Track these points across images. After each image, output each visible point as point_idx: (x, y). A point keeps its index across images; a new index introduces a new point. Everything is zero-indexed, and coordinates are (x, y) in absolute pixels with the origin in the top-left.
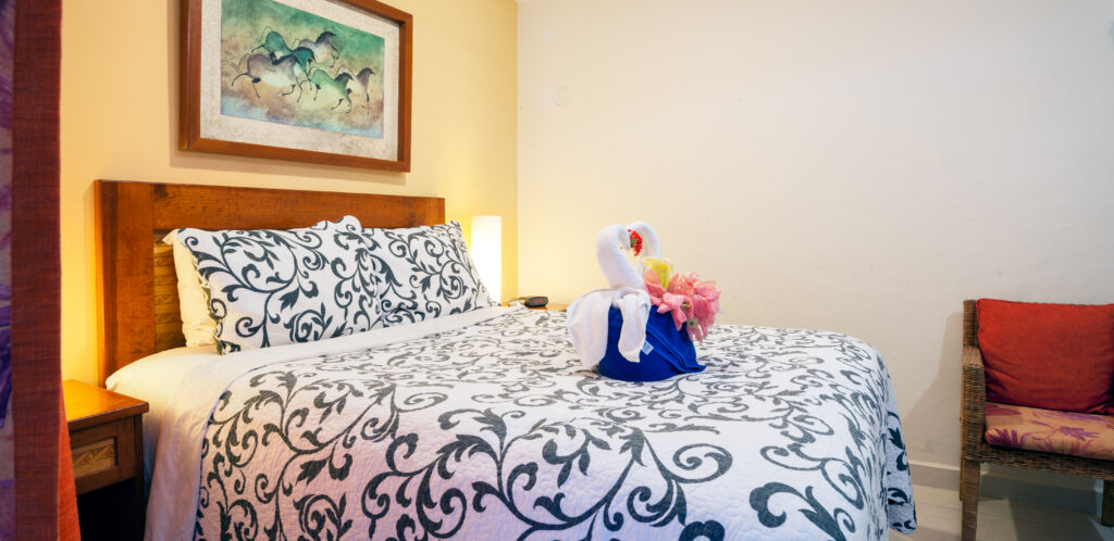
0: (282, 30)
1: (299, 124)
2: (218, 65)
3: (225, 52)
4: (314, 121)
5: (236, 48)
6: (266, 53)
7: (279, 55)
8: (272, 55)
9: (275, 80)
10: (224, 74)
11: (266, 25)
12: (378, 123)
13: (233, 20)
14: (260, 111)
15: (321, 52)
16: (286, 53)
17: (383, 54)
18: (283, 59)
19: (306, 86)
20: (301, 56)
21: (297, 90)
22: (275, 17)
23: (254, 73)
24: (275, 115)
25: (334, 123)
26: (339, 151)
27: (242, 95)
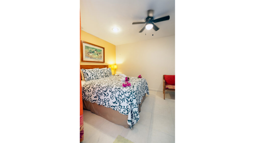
0: (91, 50)
1: (93, 59)
3: (86, 52)
4: (95, 58)
6: (90, 52)
9: (91, 54)
10: (86, 54)
11: (90, 49)
12: (101, 58)
13: (86, 49)
14: (89, 58)
15: (95, 52)
20: (93, 52)
21: (93, 56)
22: (90, 48)
23: (89, 54)
24: (91, 58)
25: (97, 58)
26: (97, 61)
27: (88, 56)
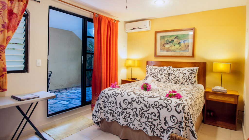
0: (169, 39)
1: (171, 51)
2: (160, 46)
3: (160, 44)
4: (174, 51)
5: (162, 43)
6: (166, 43)
7: (168, 43)
8: (167, 43)
9: (167, 46)
10: (160, 47)
11: (166, 39)
12: (188, 49)
13: (161, 40)
15: (175, 40)
16: (169, 42)
17: (189, 37)
18: (169, 43)
19: (173, 46)
20: (172, 41)
21: (171, 47)
22: (167, 37)
23: (164, 46)
24: (167, 51)
25: (178, 50)
26: (179, 55)
27: (162, 49)
